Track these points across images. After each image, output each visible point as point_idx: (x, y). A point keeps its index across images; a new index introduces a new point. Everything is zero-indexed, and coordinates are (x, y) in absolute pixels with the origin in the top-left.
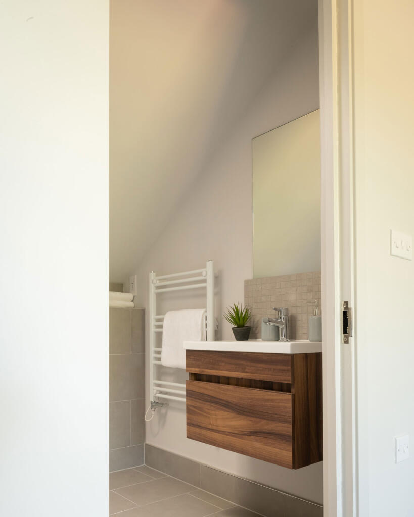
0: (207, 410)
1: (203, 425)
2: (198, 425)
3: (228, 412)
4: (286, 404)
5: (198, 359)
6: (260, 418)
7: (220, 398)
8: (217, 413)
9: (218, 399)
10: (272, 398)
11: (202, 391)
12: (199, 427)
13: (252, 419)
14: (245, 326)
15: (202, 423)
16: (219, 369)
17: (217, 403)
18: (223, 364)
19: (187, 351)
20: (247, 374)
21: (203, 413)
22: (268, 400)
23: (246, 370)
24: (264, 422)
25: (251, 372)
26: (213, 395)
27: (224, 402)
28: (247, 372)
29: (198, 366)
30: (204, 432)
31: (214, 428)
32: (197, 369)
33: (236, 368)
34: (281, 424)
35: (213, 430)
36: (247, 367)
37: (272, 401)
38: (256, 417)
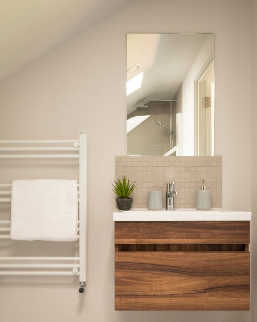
0: (147, 279)
1: (139, 293)
2: (134, 295)
3: (178, 276)
4: (244, 261)
5: (134, 229)
6: (217, 276)
7: (167, 264)
8: (162, 279)
9: (163, 266)
10: (230, 257)
11: (141, 261)
12: (136, 296)
13: (207, 278)
14: (129, 197)
15: (138, 292)
16: (166, 238)
17: (162, 270)
18: (171, 233)
19: (116, 222)
20: (202, 240)
21: (140, 282)
22: (225, 260)
23: (201, 236)
24: (220, 278)
25: (206, 238)
26: (157, 263)
27: (172, 268)
28: (202, 238)
29: (135, 237)
30: (143, 300)
31: (158, 293)
32: (132, 240)
33: (187, 235)
34: (238, 277)
35: (155, 296)
36: (202, 234)
37: (229, 260)
38: (212, 276)
